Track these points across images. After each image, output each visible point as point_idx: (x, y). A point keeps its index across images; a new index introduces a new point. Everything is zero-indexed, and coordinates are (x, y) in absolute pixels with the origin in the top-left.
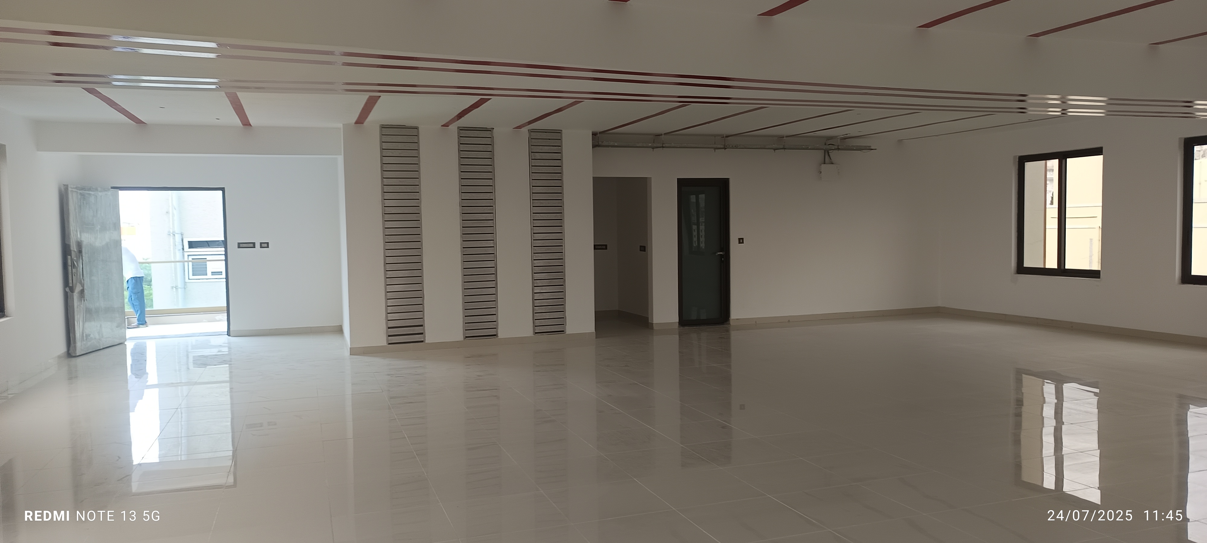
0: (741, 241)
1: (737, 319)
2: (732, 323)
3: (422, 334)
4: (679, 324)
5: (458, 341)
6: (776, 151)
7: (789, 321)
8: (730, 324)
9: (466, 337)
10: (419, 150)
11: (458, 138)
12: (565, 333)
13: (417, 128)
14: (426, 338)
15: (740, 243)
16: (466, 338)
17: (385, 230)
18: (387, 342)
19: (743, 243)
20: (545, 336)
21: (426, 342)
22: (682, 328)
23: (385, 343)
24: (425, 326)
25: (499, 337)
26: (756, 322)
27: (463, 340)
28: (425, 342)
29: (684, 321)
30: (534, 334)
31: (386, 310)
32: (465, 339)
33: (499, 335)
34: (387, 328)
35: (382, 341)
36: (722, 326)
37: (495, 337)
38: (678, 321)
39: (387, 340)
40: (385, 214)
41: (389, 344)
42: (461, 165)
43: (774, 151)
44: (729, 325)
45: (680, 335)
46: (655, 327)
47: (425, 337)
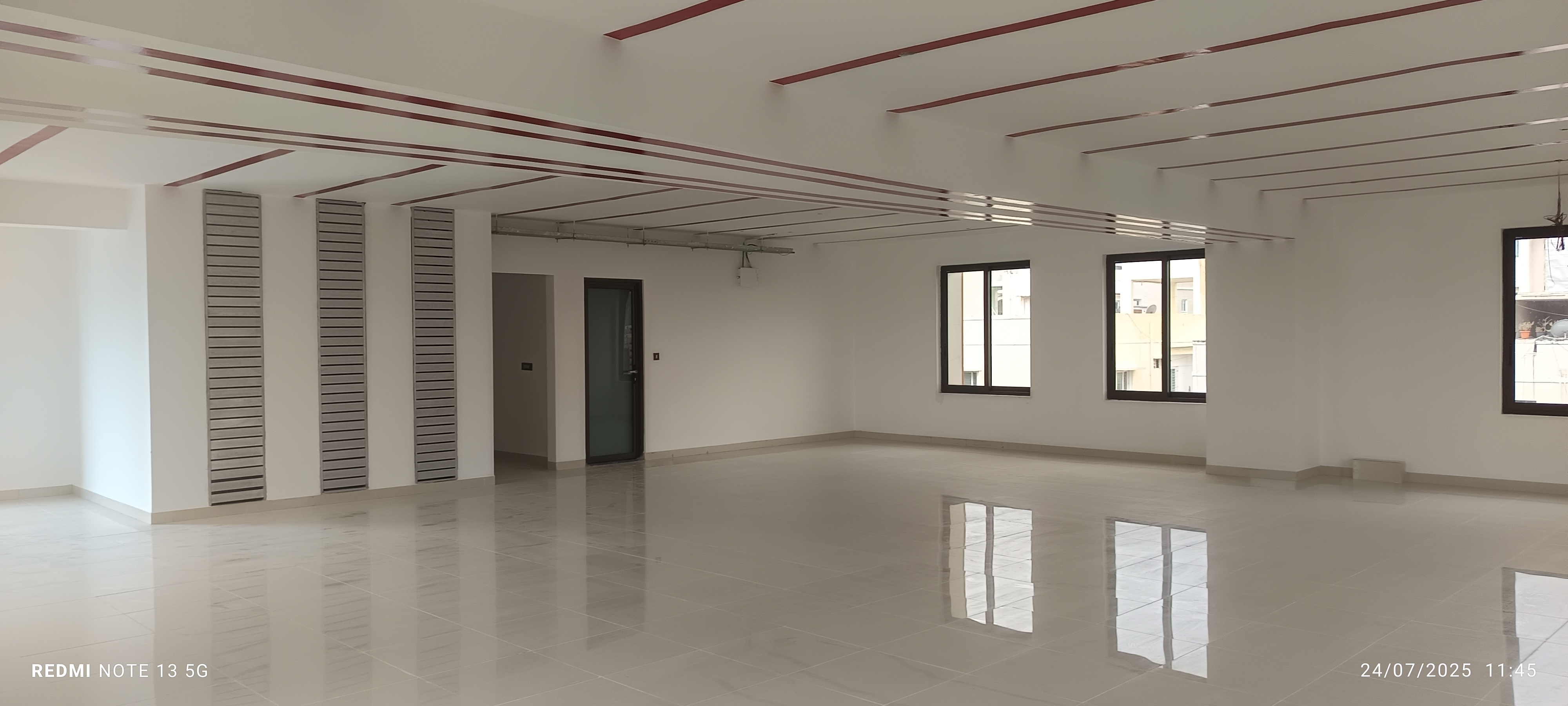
0: (656, 357)
1: (652, 453)
2: (646, 457)
3: (261, 488)
4: (586, 462)
5: (313, 497)
6: (694, 249)
7: (707, 453)
8: (644, 459)
9: (325, 490)
10: (261, 228)
11: (317, 214)
12: (457, 479)
13: (257, 197)
14: (267, 494)
15: (655, 359)
16: (325, 492)
17: (208, 340)
18: (209, 503)
19: (658, 359)
20: (432, 484)
21: (268, 499)
22: (589, 467)
23: (206, 504)
24: (265, 477)
25: (369, 489)
26: (673, 456)
27: (320, 494)
28: (266, 499)
29: (592, 459)
30: (416, 483)
31: (209, 455)
32: (323, 492)
33: (369, 486)
34: (210, 481)
35: (202, 499)
36: (636, 462)
37: (365, 488)
38: (585, 458)
39: (210, 500)
40: (209, 317)
41: (213, 505)
42: (320, 251)
43: (691, 249)
44: (644, 461)
45: (588, 474)
46: (558, 468)
47: (266, 492)
